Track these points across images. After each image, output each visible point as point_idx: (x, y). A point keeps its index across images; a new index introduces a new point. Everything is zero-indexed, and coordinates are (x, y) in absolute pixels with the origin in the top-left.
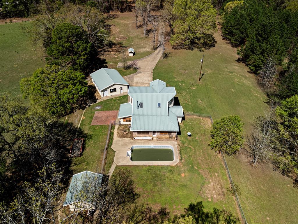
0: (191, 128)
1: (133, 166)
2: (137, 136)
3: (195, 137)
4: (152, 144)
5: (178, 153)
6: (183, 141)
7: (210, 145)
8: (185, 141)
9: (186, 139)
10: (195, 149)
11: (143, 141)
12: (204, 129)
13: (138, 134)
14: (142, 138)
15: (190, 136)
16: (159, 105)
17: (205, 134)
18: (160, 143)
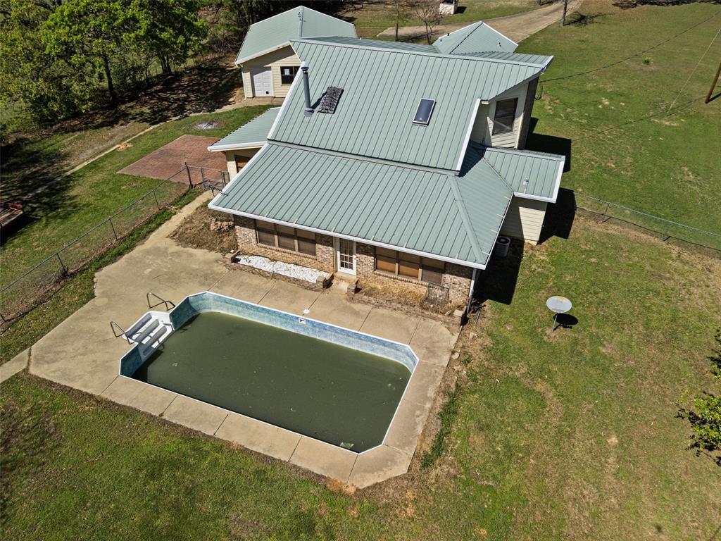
0: (593, 283)
1: (99, 401)
2: (257, 250)
3: (597, 340)
4: (307, 311)
5: (428, 406)
6: (506, 340)
7: (694, 418)
8: (519, 341)
9: (532, 333)
10: (569, 417)
11: (271, 284)
12: (677, 310)
13: (260, 240)
14: (280, 268)
15: (565, 320)
16: (426, 111)
17: (673, 337)
18: (356, 313)
